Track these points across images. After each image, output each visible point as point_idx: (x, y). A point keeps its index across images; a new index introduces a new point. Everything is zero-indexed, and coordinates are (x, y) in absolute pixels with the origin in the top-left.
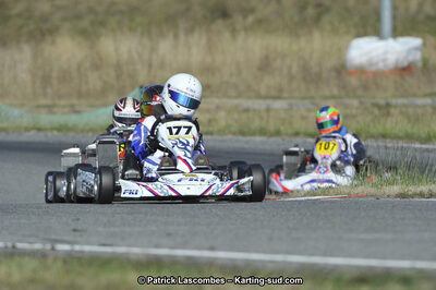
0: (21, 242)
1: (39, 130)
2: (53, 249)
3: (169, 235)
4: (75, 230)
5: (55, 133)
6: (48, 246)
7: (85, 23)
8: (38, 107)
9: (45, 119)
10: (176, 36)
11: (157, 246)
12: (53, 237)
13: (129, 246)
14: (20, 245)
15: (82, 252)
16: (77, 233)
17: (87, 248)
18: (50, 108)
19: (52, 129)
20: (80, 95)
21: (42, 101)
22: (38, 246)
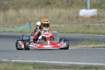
0: (3, 59)
1: (5, 32)
2: (11, 61)
3: (38, 57)
4: (15, 56)
5: (9, 33)
6: (9, 60)
7: (16, 6)
8: (5, 27)
9: (7, 29)
10: (38, 9)
11: (36, 60)
12: (10, 58)
13: (29, 60)
14: (2, 60)
15: (17, 62)
16: (16, 57)
17: (19, 61)
18: (8, 27)
19: (8, 32)
20: (15, 24)
21: (6, 25)
22: (7, 60)
